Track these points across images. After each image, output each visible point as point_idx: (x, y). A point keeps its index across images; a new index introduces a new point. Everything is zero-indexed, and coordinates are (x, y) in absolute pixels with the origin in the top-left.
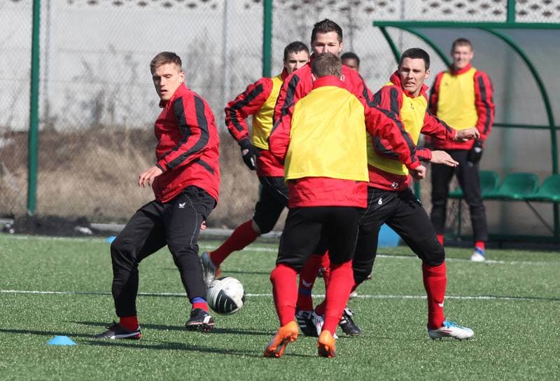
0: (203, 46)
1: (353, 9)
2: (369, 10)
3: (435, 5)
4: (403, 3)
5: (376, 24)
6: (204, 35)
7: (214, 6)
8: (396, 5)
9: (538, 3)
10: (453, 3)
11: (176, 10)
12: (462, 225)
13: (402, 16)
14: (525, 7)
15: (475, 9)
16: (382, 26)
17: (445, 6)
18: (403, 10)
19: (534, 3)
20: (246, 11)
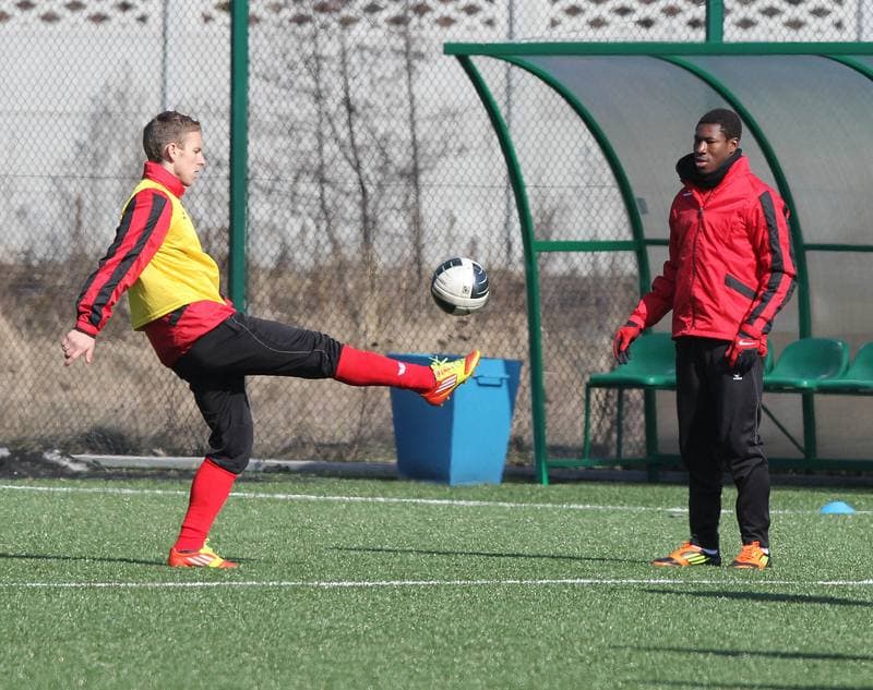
0: (121, 97)
1: (415, 21)
2: (447, 22)
3: (574, 11)
4: (511, 8)
5: (449, 49)
6: (123, 76)
7: (143, 19)
8: (499, 11)
9: (776, 4)
10: (609, 5)
11: (68, 28)
12: (624, 440)
13: (511, 34)
14: (751, 12)
15: (653, 17)
16: (462, 54)
17: (593, 11)
18: (511, 21)
19: (767, 4)
20: (207, 28)
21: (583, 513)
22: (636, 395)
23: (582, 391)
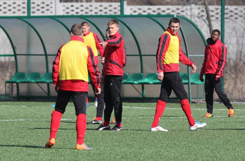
9: (39, 9)
14: (34, 10)
15: (15, 11)
21: (5, 107)
22: (15, 84)
23: (4, 84)
